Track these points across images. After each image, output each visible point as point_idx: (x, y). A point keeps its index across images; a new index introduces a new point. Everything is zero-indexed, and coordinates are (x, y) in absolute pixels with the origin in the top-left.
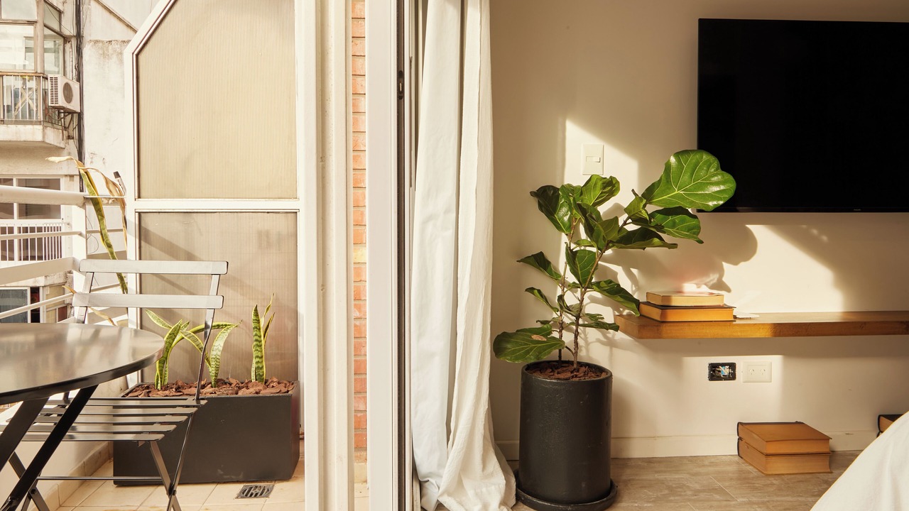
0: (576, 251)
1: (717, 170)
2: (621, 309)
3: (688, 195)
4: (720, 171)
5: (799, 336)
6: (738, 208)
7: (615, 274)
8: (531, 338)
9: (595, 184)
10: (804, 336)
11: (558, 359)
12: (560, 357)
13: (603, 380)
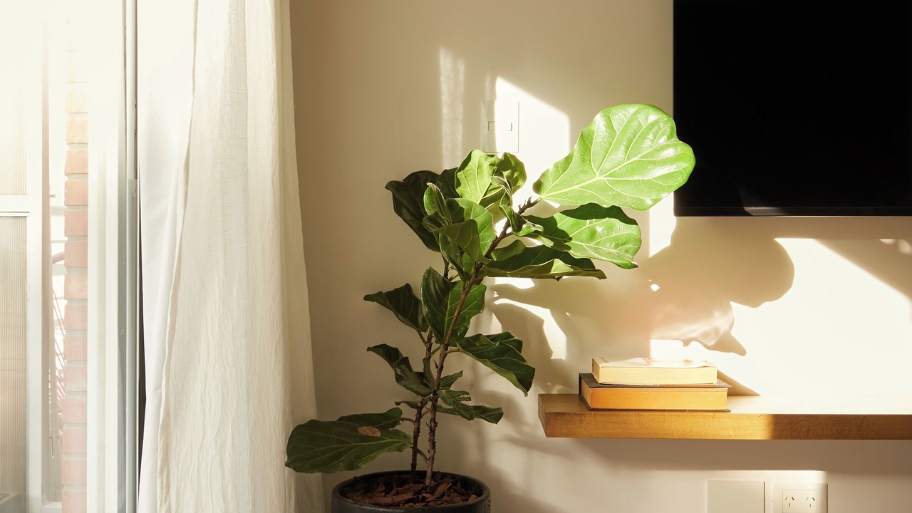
0: (455, 283)
1: (669, 138)
2: (549, 384)
3: (615, 183)
4: (675, 139)
5: (845, 438)
6: (747, 209)
7: (539, 323)
8: (357, 432)
9: (479, 167)
10: (854, 438)
11: (409, 468)
12: (414, 465)
13: (474, 506)
